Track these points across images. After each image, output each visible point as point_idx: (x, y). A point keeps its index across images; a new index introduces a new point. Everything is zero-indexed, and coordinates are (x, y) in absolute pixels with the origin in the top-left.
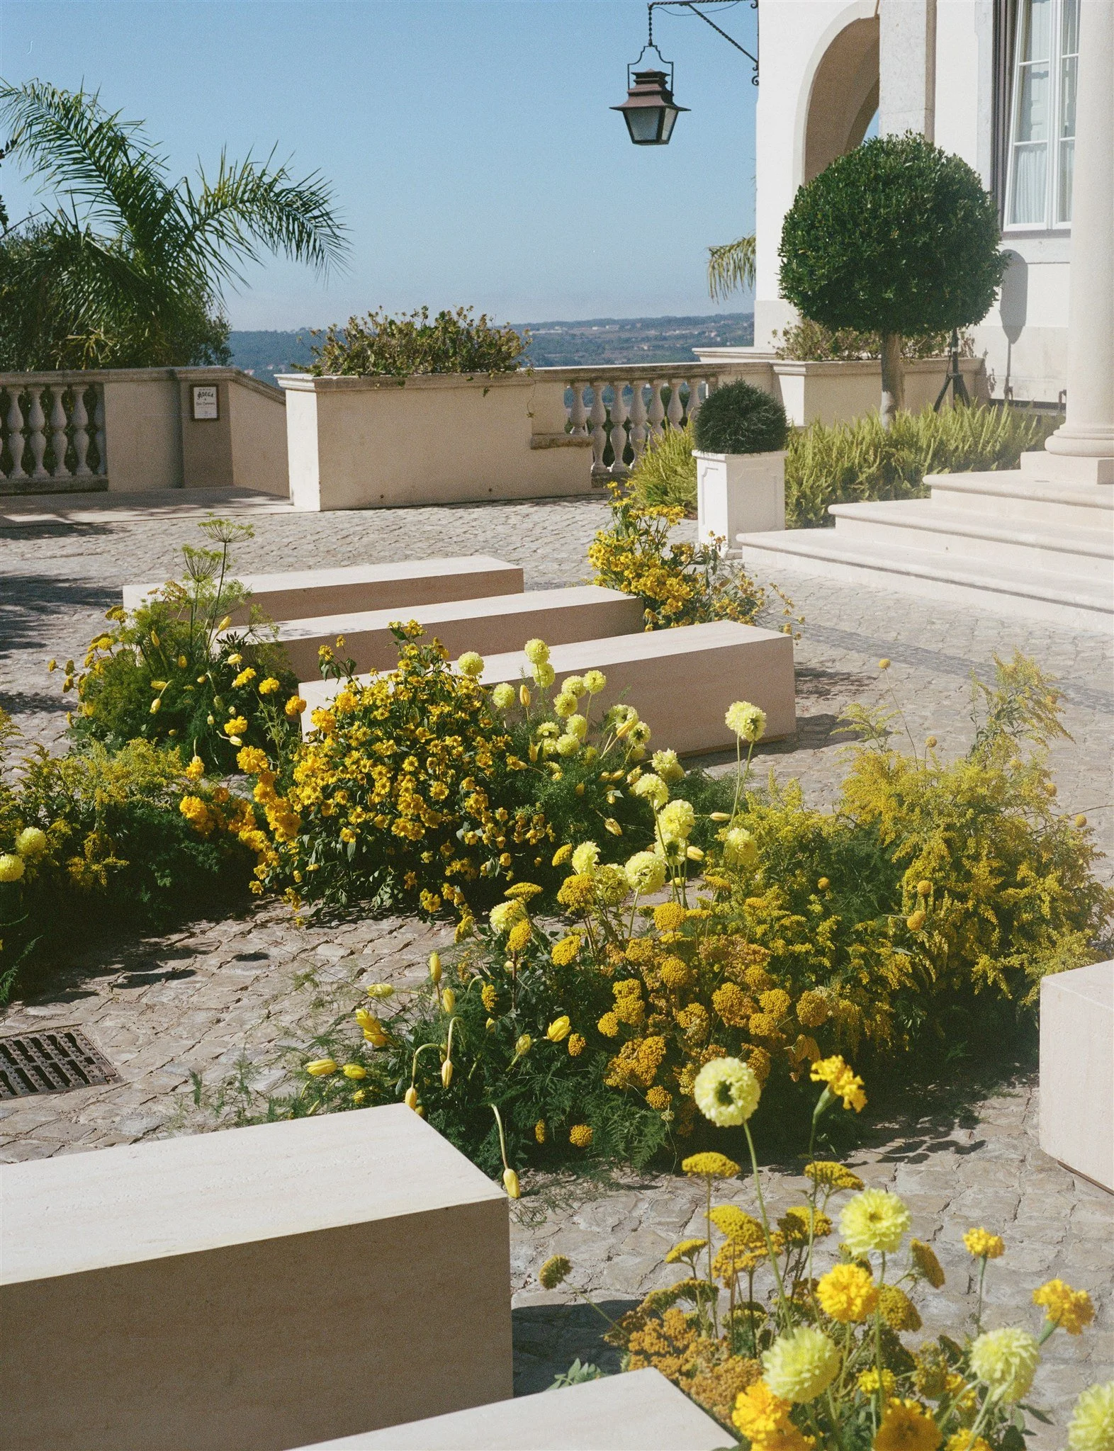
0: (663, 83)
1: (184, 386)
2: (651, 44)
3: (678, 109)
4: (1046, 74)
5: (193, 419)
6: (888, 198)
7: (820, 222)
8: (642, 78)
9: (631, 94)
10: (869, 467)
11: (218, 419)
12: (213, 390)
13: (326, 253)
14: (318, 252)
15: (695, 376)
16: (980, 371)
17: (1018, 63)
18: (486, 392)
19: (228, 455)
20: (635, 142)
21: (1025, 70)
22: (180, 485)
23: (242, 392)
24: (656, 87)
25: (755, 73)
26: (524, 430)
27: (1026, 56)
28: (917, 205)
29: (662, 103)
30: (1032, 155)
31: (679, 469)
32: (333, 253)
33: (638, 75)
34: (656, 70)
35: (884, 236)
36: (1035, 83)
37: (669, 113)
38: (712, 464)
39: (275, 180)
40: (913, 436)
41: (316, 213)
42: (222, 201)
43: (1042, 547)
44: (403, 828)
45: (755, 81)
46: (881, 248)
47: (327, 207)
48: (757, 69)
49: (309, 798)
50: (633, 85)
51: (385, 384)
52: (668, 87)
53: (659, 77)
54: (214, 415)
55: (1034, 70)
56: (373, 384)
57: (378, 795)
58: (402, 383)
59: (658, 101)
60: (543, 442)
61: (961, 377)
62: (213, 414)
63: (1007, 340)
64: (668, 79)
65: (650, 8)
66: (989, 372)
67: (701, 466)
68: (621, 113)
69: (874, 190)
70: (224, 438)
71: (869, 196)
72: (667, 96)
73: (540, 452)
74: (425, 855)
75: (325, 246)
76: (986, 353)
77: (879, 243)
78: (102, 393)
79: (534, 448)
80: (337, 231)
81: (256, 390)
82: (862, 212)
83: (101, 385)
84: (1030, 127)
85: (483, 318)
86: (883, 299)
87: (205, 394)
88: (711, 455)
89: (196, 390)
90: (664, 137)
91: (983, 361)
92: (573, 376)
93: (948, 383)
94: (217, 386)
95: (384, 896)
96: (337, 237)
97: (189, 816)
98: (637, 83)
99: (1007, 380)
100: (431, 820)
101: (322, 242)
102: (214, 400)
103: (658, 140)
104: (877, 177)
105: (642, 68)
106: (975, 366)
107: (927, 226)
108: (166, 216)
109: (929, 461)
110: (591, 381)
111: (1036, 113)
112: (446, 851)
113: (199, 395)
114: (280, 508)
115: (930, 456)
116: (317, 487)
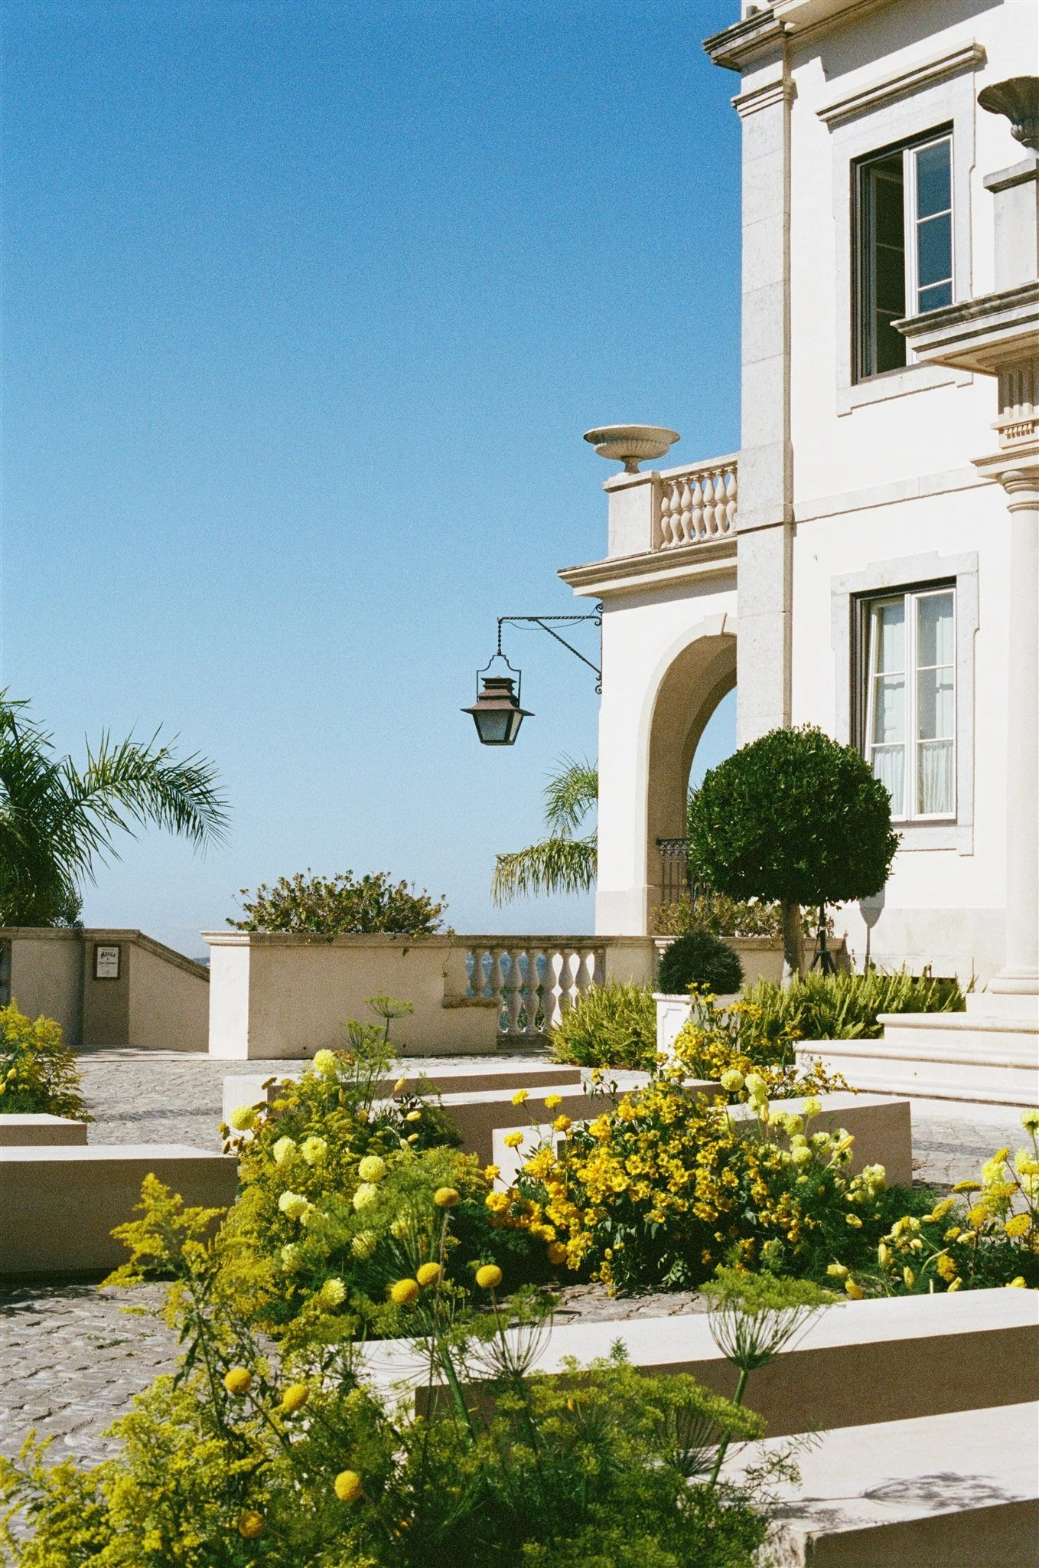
0: (510, 689)
1: (88, 945)
2: (500, 654)
3: (524, 713)
4: (901, 685)
5: (95, 978)
6: (800, 779)
7: (735, 800)
8: (490, 683)
9: (481, 698)
10: (792, 1019)
11: (118, 978)
12: (116, 950)
13: (206, 828)
14: (198, 830)
15: (584, 948)
16: (842, 950)
17: (873, 674)
18: (405, 951)
19: (126, 1015)
20: (483, 741)
21: (879, 682)
22: (80, 1042)
23: (142, 953)
24: (505, 692)
25: (598, 683)
26: (437, 989)
27: (880, 668)
28: (824, 787)
29: (511, 707)
30: (889, 755)
31: (605, 1023)
32: (212, 829)
33: (487, 681)
34: (504, 676)
35: (796, 813)
36: (887, 693)
37: (517, 717)
38: (673, 1005)
39: (159, 759)
40: (827, 993)
41: (196, 791)
42: (105, 779)
43: (1017, 1067)
44: (702, 1211)
45: (599, 690)
46: (794, 824)
47: (209, 787)
48: (600, 679)
49: (620, 1185)
50: (482, 690)
51: (315, 940)
52: (515, 693)
53: (507, 683)
54: (115, 975)
55: (887, 681)
56: (303, 940)
57: (675, 1184)
58: (330, 940)
59: (507, 705)
60: (451, 1003)
61: (829, 953)
62: (113, 972)
63: (866, 925)
64: (515, 686)
65: (500, 622)
66: (849, 952)
67: (661, 1008)
68: (471, 716)
69: (786, 773)
70: (124, 997)
71: (781, 777)
72: (515, 701)
73: (450, 1010)
74: (717, 1235)
75: (205, 822)
76: (846, 935)
77: (793, 819)
78: (9, 950)
79: (445, 1007)
80: (216, 808)
81: (154, 953)
82: (775, 792)
83: (10, 941)
84: (884, 731)
85: (404, 884)
86: (794, 869)
87: (108, 954)
88: (673, 997)
89: (100, 950)
90: (511, 739)
91: (844, 942)
92: (475, 943)
93: (816, 960)
94: (119, 946)
95: (674, 1275)
96: (214, 812)
97: (496, 1209)
98: (486, 687)
99: (867, 958)
100: (723, 1205)
101: (203, 817)
102: (116, 960)
103: (506, 741)
104: (787, 761)
105: (492, 674)
106: (838, 946)
107: (833, 806)
108: (49, 791)
109: (843, 1015)
110: (492, 948)
111: (888, 720)
112: (733, 1231)
113: (103, 955)
114: (201, 1056)
115: (844, 1011)
116: (246, 1036)
